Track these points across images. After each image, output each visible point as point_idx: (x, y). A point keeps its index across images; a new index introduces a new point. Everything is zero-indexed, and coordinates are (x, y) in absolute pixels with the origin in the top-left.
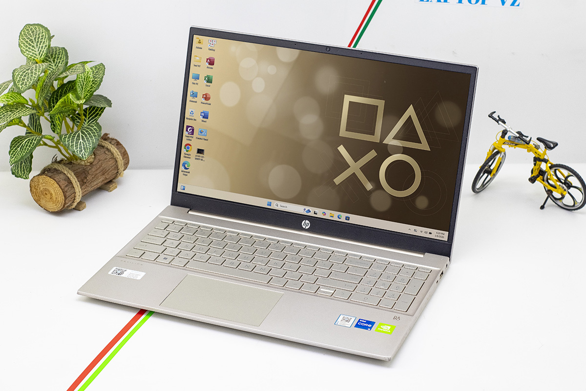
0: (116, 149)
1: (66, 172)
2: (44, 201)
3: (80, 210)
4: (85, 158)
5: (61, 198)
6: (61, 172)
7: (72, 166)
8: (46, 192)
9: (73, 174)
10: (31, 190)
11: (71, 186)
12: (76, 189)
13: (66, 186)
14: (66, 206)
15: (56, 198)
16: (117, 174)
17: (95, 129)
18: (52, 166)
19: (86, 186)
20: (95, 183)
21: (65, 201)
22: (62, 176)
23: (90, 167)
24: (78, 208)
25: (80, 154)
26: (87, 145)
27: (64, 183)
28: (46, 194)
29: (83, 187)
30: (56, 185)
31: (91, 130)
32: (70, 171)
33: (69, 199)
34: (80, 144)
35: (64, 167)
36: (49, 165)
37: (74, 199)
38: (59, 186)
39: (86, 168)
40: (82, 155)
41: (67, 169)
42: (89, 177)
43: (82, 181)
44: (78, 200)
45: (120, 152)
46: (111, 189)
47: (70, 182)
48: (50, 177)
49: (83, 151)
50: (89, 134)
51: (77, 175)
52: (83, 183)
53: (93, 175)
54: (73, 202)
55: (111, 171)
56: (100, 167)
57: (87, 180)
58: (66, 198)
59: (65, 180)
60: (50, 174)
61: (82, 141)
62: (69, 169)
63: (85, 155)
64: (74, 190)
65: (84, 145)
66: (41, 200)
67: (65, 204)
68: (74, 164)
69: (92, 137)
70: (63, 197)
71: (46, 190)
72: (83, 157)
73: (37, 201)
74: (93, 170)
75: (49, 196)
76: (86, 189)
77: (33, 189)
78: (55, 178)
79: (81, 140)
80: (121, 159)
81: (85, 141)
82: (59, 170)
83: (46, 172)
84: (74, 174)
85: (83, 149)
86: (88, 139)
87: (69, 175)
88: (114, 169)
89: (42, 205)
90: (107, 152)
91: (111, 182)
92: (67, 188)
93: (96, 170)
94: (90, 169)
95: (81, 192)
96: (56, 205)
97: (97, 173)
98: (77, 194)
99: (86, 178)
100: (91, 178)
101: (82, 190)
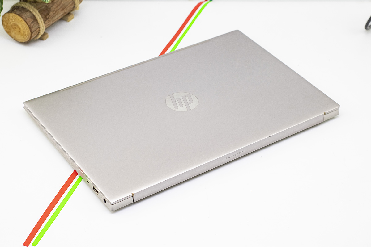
1: (31, 11)
2: (14, 34)
5: (28, 32)
6: (28, 11)
7: (37, 5)
8: (15, 26)
9: (37, 12)
10: (3, 24)
11: (36, 22)
12: (40, 24)
13: (32, 22)
14: (32, 38)
15: (24, 32)
16: (74, 8)
18: (20, 5)
19: (49, 20)
21: (31, 35)
22: (28, 14)
23: (51, 5)
24: (42, 39)
27: (30, 20)
28: (15, 28)
29: (46, 22)
30: (24, 22)
32: (35, 10)
33: (35, 33)
35: (30, 6)
36: (17, 3)
37: (39, 33)
38: (26, 23)
39: (48, 6)
41: (33, 7)
43: (46, 17)
44: (42, 33)
46: (69, 20)
47: (35, 19)
48: (19, 15)
51: (41, 12)
52: (46, 19)
53: (53, 11)
54: (38, 35)
55: (69, 6)
56: (60, 4)
57: (49, 16)
58: (32, 32)
59: (31, 17)
60: (18, 12)
62: (34, 7)
64: (39, 25)
66: (12, 32)
67: (31, 37)
68: (38, 2)
70: (30, 32)
71: (15, 24)
73: (9, 32)
74: (54, 7)
75: (17, 30)
76: (48, 24)
77: (4, 23)
78: (23, 16)
82: (26, 9)
83: (15, 10)
84: (39, 12)
87: (34, 13)
88: (72, 5)
89: (12, 36)
91: (69, 14)
92: (33, 24)
93: (57, 7)
94: (52, 7)
95: (44, 27)
96: (24, 37)
97: (58, 9)
98: (41, 28)
99: (48, 14)
100: (53, 14)
101: (45, 24)
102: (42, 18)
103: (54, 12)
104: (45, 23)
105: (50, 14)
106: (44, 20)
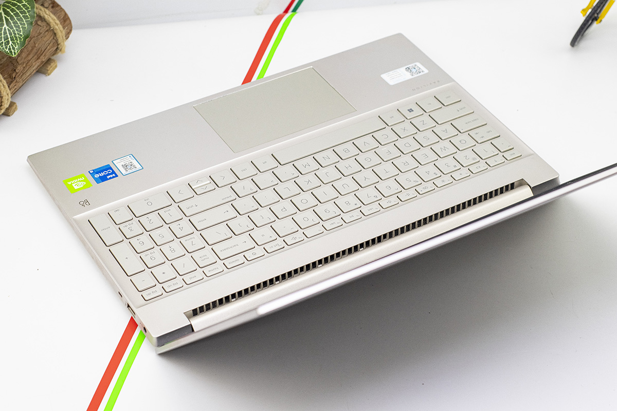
0: (52, 16)
3: (9, 116)
4: (15, 54)
16: (57, 49)
17: (24, 5)
19: (16, 82)
20: (28, 75)
24: (7, 114)
25: (6, 48)
26: (15, 34)
29: (12, 85)
31: (19, 8)
34: (5, 33)
40: (10, 49)
42: (19, 68)
43: (10, 76)
44: (6, 105)
45: (58, 18)
46: (49, 72)
49: (11, 42)
50: (17, 15)
51: (2, 69)
52: (11, 80)
53: (23, 63)
55: (49, 50)
56: (32, 49)
61: (7, 28)
63: (13, 48)
65: (10, 34)
69: (20, 20)
72: (11, 52)
76: (15, 87)
79: (5, 25)
80: (62, 29)
81: (12, 28)
85: (10, 39)
86: (15, 23)
88: (53, 46)
90: (39, 23)
91: (49, 61)
93: (29, 54)
95: (9, 94)
97: (30, 58)
98: (4, 98)
99: (15, 70)
100: (22, 68)
101: (10, 90)
102: (5, 79)
103: (24, 65)
104: (10, 87)
105: (17, 71)
106: (7, 83)
